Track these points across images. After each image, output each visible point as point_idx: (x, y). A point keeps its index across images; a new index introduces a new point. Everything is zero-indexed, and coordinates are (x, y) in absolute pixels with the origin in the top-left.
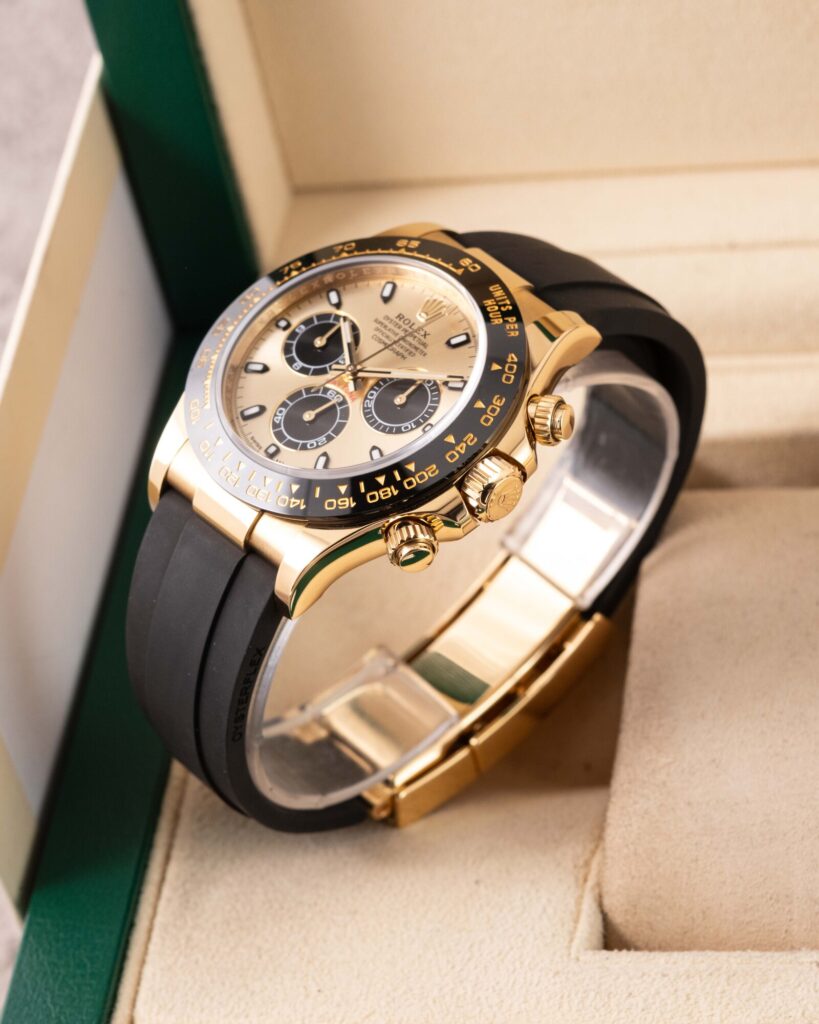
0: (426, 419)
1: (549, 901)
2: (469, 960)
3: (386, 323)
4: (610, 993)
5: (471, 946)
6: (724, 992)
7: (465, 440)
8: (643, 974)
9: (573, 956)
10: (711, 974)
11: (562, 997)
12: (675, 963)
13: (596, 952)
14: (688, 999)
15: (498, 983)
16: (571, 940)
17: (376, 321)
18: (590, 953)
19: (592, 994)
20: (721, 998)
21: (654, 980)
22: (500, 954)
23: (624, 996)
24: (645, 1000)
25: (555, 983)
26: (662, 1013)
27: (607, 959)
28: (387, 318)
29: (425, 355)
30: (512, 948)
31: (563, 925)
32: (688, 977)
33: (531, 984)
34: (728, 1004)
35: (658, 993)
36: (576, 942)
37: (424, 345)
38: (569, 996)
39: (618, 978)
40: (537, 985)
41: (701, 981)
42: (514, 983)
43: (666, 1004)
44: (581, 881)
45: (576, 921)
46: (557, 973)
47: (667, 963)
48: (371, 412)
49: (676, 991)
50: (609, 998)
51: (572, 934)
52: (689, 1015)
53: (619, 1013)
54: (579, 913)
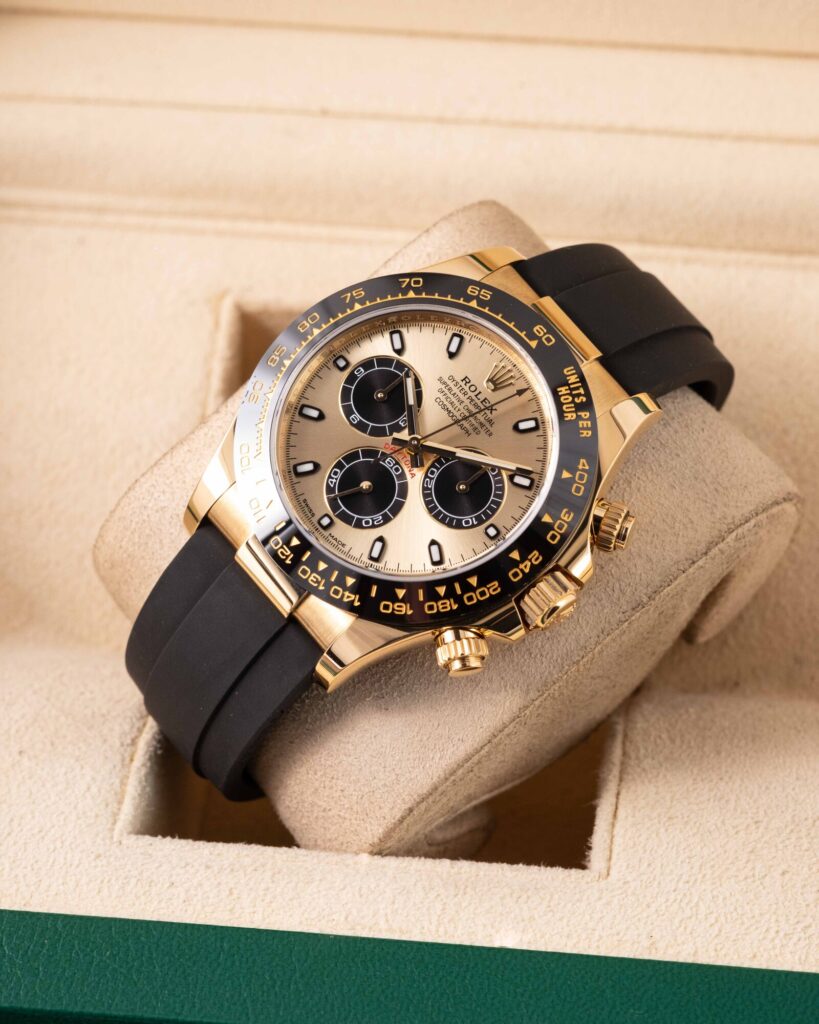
0: (489, 517)
1: (93, 779)
2: (9, 834)
3: (451, 385)
4: (151, 882)
5: (12, 820)
6: (267, 889)
7: (530, 557)
8: (187, 864)
9: (115, 840)
10: (256, 870)
11: (102, 882)
12: (219, 855)
13: (140, 836)
14: (231, 893)
15: (37, 862)
16: (114, 823)
17: (440, 379)
18: (133, 837)
19: (133, 881)
20: (265, 895)
21: (198, 871)
22: (40, 831)
24: (187, 891)
25: (96, 867)
26: (203, 907)
27: (151, 844)
28: (452, 378)
29: (490, 435)
30: (53, 826)
31: (107, 805)
32: (232, 870)
33: (71, 865)
34: (271, 902)
35: (200, 885)
36: (120, 825)
37: (490, 421)
38: (109, 881)
39: (160, 866)
40: (78, 866)
41: (245, 875)
42: (54, 862)
43: (208, 897)
44: (128, 759)
45: (120, 802)
46: (99, 856)
47: (211, 854)
48: (430, 495)
49: (219, 884)
51: (115, 816)
52: (231, 910)
53: (160, 902)
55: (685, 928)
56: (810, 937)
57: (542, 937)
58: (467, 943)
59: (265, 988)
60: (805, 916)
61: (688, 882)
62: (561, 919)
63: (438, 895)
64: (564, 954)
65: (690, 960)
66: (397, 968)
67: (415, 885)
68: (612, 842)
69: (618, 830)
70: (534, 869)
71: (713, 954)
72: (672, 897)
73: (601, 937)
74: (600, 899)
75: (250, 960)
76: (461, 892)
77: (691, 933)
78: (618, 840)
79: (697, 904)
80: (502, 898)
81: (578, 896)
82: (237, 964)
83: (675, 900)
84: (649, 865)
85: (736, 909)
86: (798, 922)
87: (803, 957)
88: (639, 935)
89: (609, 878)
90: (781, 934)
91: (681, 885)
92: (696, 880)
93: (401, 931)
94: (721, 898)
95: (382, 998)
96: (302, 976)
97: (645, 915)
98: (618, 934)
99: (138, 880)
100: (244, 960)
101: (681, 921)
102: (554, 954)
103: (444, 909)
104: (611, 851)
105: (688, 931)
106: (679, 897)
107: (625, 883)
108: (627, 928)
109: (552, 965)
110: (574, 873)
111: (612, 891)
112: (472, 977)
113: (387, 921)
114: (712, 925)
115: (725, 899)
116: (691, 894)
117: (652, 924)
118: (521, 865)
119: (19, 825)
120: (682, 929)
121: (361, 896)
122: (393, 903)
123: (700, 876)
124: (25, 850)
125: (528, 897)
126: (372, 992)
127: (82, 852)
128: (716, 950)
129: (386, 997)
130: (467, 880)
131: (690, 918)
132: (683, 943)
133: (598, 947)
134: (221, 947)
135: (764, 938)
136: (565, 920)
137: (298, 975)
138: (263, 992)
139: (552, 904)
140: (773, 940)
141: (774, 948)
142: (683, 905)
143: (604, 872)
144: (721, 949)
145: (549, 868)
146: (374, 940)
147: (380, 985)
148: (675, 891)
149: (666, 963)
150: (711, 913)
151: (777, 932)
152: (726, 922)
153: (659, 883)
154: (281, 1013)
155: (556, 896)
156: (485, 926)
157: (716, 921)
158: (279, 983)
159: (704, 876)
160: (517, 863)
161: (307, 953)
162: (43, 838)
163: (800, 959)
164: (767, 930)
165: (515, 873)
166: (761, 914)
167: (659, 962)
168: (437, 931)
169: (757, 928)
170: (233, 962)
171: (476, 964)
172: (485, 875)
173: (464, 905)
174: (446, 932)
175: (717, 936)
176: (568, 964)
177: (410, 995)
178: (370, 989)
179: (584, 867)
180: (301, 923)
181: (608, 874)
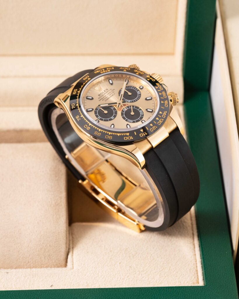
55: (96, 280)
56: (129, 279)
57: (58, 286)
60: (127, 273)
61: (95, 268)
62: (62, 281)
63: (28, 278)
64: (65, 289)
73: (74, 284)
74: (72, 274)
77: (98, 281)
79: (98, 273)
80: (46, 277)
83: (92, 273)
84: (84, 265)
85: (109, 274)
86: (125, 275)
87: (128, 284)
89: (74, 269)
90: (122, 279)
93: (19, 288)
98: (78, 283)
101: (95, 278)
103: (30, 281)
105: (97, 280)
107: (78, 270)
109: (62, 292)
112: (41, 298)
113: (15, 286)
115: (105, 271)
117: (87, 279)
120: (95, 280)
122: (16, 281)
125: (53, 276)
128: (105, 285)
131: (97, 277)
132: (96, 284)
135: (117, 280)
140: (120, 280)
141: (120, 282)
148: (92, 270)
150: (102, 275)
151: (120, 278)
156: (42, 284)
157: (104, 277)
159: (99, 266)
163: (127, 285)
164: (118, 278)
166: (115, 274)
167: (91, 289)
168: (29, 287)
169: (115, 278)
171: (41, 294)
174: (31, 287)
175: (104, 281)
176: (66, 292)
181: (73, 268)
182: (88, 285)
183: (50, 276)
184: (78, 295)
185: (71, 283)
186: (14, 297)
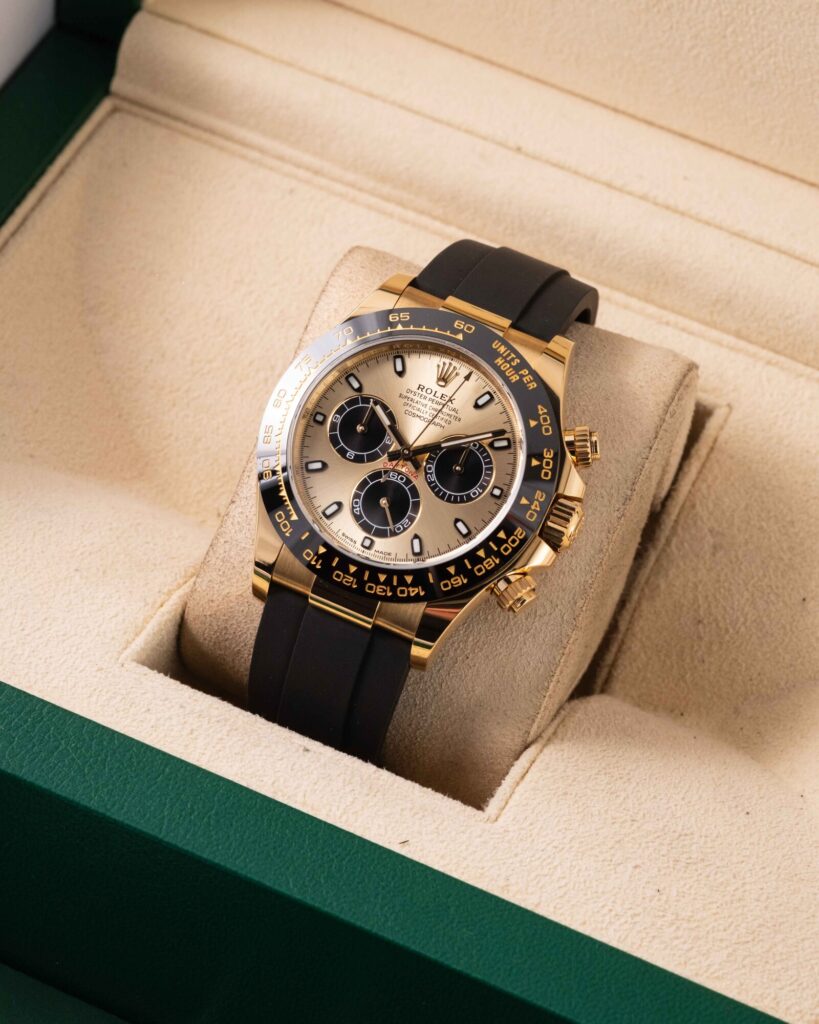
2: (39, 629)
5: (46, 619)
6: (221, 739)
8: (166, 699)
10: (218, 721)
11: (95, 690)
12: (196, 700)
13: (140, 666)
14: (192, 733)
16: (125, 648)
18: (134, 664)
19: (119, 698)
21: (172, 707)
22: (64, 635)
23: (144, 710)
24: (158, 720)
25: (95, 676)
26: (166, 736)
27: (145, 675)
30: (76, 635)
31: (125, 633)
32: (200, 715)
33: (76, 669)
34: (220, 751)
35: (170, 718)
36: (129, 651)
40: (81, 672)
42: (64, 662)
45: (137, 635)
46: (100, 669)
47: (190, 698)
50: (131, 706)
51: (128, 643)
52: (186, 746)
54: (143, 628)
55: (538, 883)
56: (635, 923)
57: (421, 850)
58: (358, 833)
59: (183, 813)
60: (638, 906)
61: (556, 847)
62: (442, 842)
65: (530, 907)
66: (294, 833)
67: (339, 775)
68: (510, 796)
69: (520, 789)
70: (439, 796)
71: (552, 909)
72: (537, 856)
73: (468, 866)
74: (480, 836)
75: (182, 788)
76: (373, 794)
77: (541, 888)
78: (516, 796)
79: (555, 867)
80: (402, 810)
81: (463, 828)
82: (170, 787)
83: (539, 858)
84: (531, 824)
85: (585, 882)
86: (631, 908)
87: (623, 937)
88: (498, 876)
89: (496, 823)
90: (613, 913)
91: (549, 848)
92: (563, 849)
93: (312, 809)
94: (576, 870)
95: (272, 854)
96: (217, 814)
97: (511, 861)
98: (483, 868)
99: (124, 698)
100: (177, 786)
101: (537, 876)
102: (422, 865)
103: (353, 802)
104: (507, 803)
105: (540, 885)
106: (544, 857)
107: (505, 831)
108: (492, 867)
109: (417, 874)
110: (470, 810)
111: (493, 834)
112: (349, 861)
113: (305, 796)
114: (560, 887)
115: (580, 870)
116: (554, 858)
118: (430, 789)
119: (50, 624)
120: (535, 882)
121: (292, 770)
123: (568, 846)
124: (46, 646)
126: (267, 845)
127: (90, 661)
128: (555, 907)
129: (275, 853)
130: (381, 786)
131: (546, 875)
132: (532, 893)
133: (463, 873)
134: (164, 771)
135: (598, 912)
136: (445, 844)
137: (214, 812)
138: (181, 816)
139: (441, 827)
140: (604, 915)
141: (603, 922)
142: (544, 863)
143: (494, 817)
144: (560, 908)
145: (451, 800)
146: (285, 805)
147: (275, 842)
149: (508, 903)
150: (564, 878)
151: (611, 910)
152: (573, 889)
153: (533, 840)
154: (188, 837)
155: (445, 823)
157: (565, 885)
158: (196, 813)
159: (571, 848)
160: (428, 787)
161: (228, 798)
162: (64, 641)
163: (620, 937)
164: (603, 907)
165: (422, 794)
166: (603, 893)
168: (341, 817)
169: (595, 902)
170: (168, 785)
171: (357, 852)
172: (398, 787)
173: (371, 804)
175: (561, 897)
177: (295, 858)
178: (265, 843)
179: (479, 807)
180: (236, 775)
181: (496, 820)
182: (507, 886)
183: (417, 813)
184: (457, 903)
185: (465, 859)
186: (280, 825)
